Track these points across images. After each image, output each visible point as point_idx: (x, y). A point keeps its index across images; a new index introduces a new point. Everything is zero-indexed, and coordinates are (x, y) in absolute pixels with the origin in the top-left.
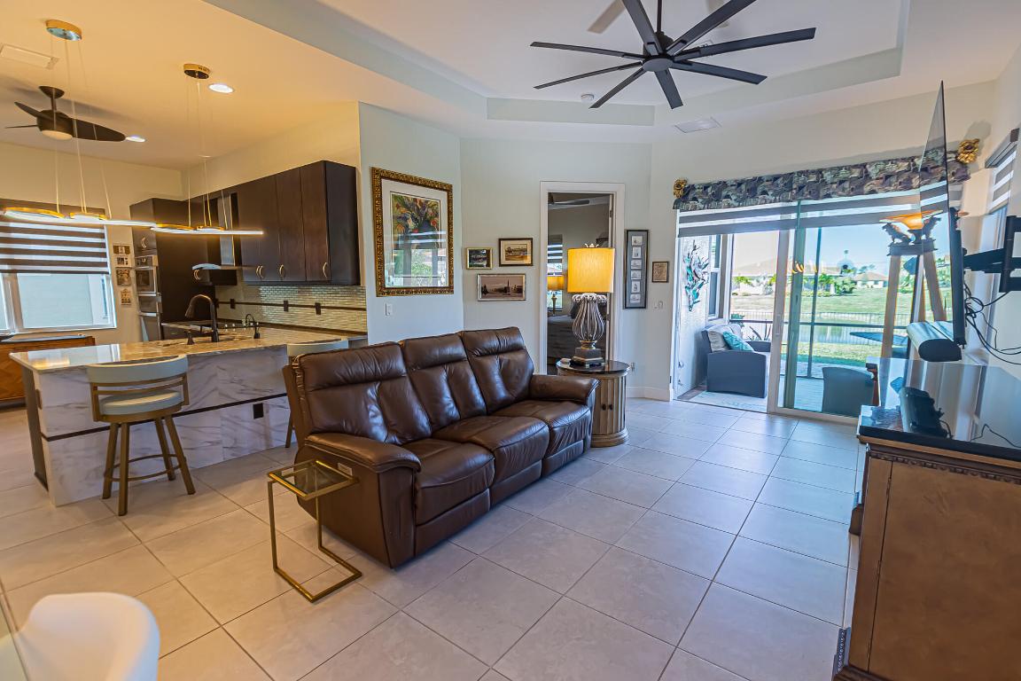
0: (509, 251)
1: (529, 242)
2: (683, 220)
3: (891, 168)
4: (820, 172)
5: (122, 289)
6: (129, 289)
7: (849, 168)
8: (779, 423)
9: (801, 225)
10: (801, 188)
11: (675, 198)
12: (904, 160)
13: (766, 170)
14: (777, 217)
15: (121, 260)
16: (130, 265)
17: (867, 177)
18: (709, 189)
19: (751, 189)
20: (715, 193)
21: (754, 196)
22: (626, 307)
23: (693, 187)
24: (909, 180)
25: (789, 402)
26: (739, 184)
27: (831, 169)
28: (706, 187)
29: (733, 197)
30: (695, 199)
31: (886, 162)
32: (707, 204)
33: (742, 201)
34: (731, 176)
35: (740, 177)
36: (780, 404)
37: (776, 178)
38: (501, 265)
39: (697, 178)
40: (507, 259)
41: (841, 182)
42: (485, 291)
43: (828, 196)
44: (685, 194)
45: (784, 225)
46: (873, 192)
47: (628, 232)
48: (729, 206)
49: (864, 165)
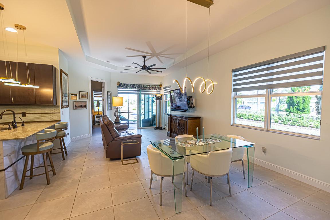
0: (82, 95)
1: (87, 93)
2: (119, 90)
3: (153, 86)
4: (144, 85)
7: (148, 85)
8: (139, 130)
9: (140, 94)
10: (141, 87)
11: (117, 85)
12: (154, 85)
13: (135, 83)
14: (137, 92)
17: (150, 87)
18: (125, 85)
19: (133, 86)
20: (126, 86)
21: (133, 88)
22: (108, 110)
23: (121, 84)
24: (155, 89)
26: (131, 85)
30: (122, 86)
32: (125, 88)
33: (131, 88)
34: (129, 83)
35: (131, 83)
36: (139, 127)
37: (137, 85)
38: (79, 99)
39: (122, 82)
40: (81, 97)
41: (147, 87)
43: (145, 89)
44: (120, 85)
45: (138, 94)
46: (151, 90)
47: (107, 92)
48: (129, 89)
49: (149, 85)
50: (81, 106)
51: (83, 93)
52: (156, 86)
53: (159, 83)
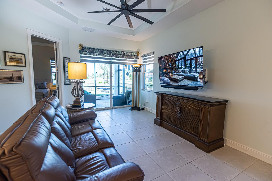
0: (11, 58)
1: (23, 56)
2: (81, 57)
3: (128, 54)
4: (116, 51)
7: (122, 52)
10: (113, 54)
11: (79, 50)
12: (130, 53)
14: (109, 61)
17: (124, 54)
18: (90, 49)
19: (102, 52)
20: (92, 51)
21: (103, 54)
22: (65, 84)
23: (85, 48)
24: (131, 57)
26: (99, 50)
27: (118, 51)
28: (89, 48)
29: (97, 53)
30: (86, 51)
31: (128, 52)
32: (90, 53)
33: (100, 55)
34: (97, 47)
35: (99, 48)
37: (107, 50)
38: (6, 65)
39: (86, 45)
41: (120, 55)
43: (118, 57)
44: (83, 49)
46: (126, 58)
47: (64, 58)
48: (96, 55)
49: (124, 52)
50: (11, 79)
51: (14, 56)
52: (132, 54)
53: (136, 50)
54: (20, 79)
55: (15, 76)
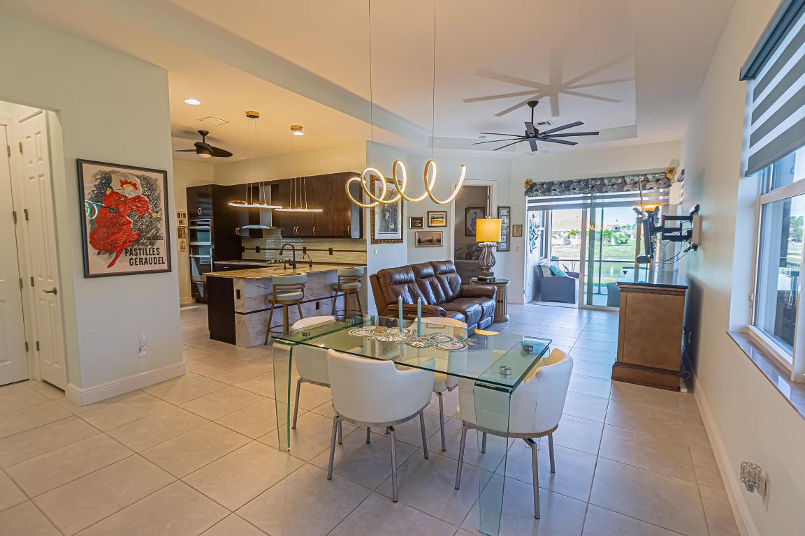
0: (434, 218)
1: (444, 214)
2: (530, 202)
3: (636, 179)
4: (602, 179)
5: (181, 240)
6: (184, 240)
7: (616, 178)
8: (585, 313)
9: (593, 206)
10: (593, 187)
11: (525, 189)
12: (642, 175)
13: (575, 177)
14: (581, 202)
15: (181, 222)
16: (185, 225)
17: (625, 183)
18: (545, 186)
19: (567, 186)
20: (548, 188)
21: (569, 190)
22: (498, 251)
23: (535, 184)
24: (646, 185)
25: (590, 302)
26: (561, 184)
27: (608, 178)
28: (543, 184)
29: (558, 191)
30: (537, 190)
31: (634, 176)
32: (544, 193)
33: (562, 193)
34: (556, 179)
35: (561, 180)
36: (585, 303)
37: (580, 181)
38: (429, 226)
39: (537, 179)
40: (432, 223)
41: (613, 185)
42: (420, 242)
43: (606, 192)
44: (531, 188)
45: (585, 206)
46: (628, 190)
47: (499, 208)
48: (556, 195)
49: (623, 177)
50: (431, 241)
51: (435, 215)
52: (649, 177)
53: (665, 165)
54: (439, 241)
55: (435, 238)
